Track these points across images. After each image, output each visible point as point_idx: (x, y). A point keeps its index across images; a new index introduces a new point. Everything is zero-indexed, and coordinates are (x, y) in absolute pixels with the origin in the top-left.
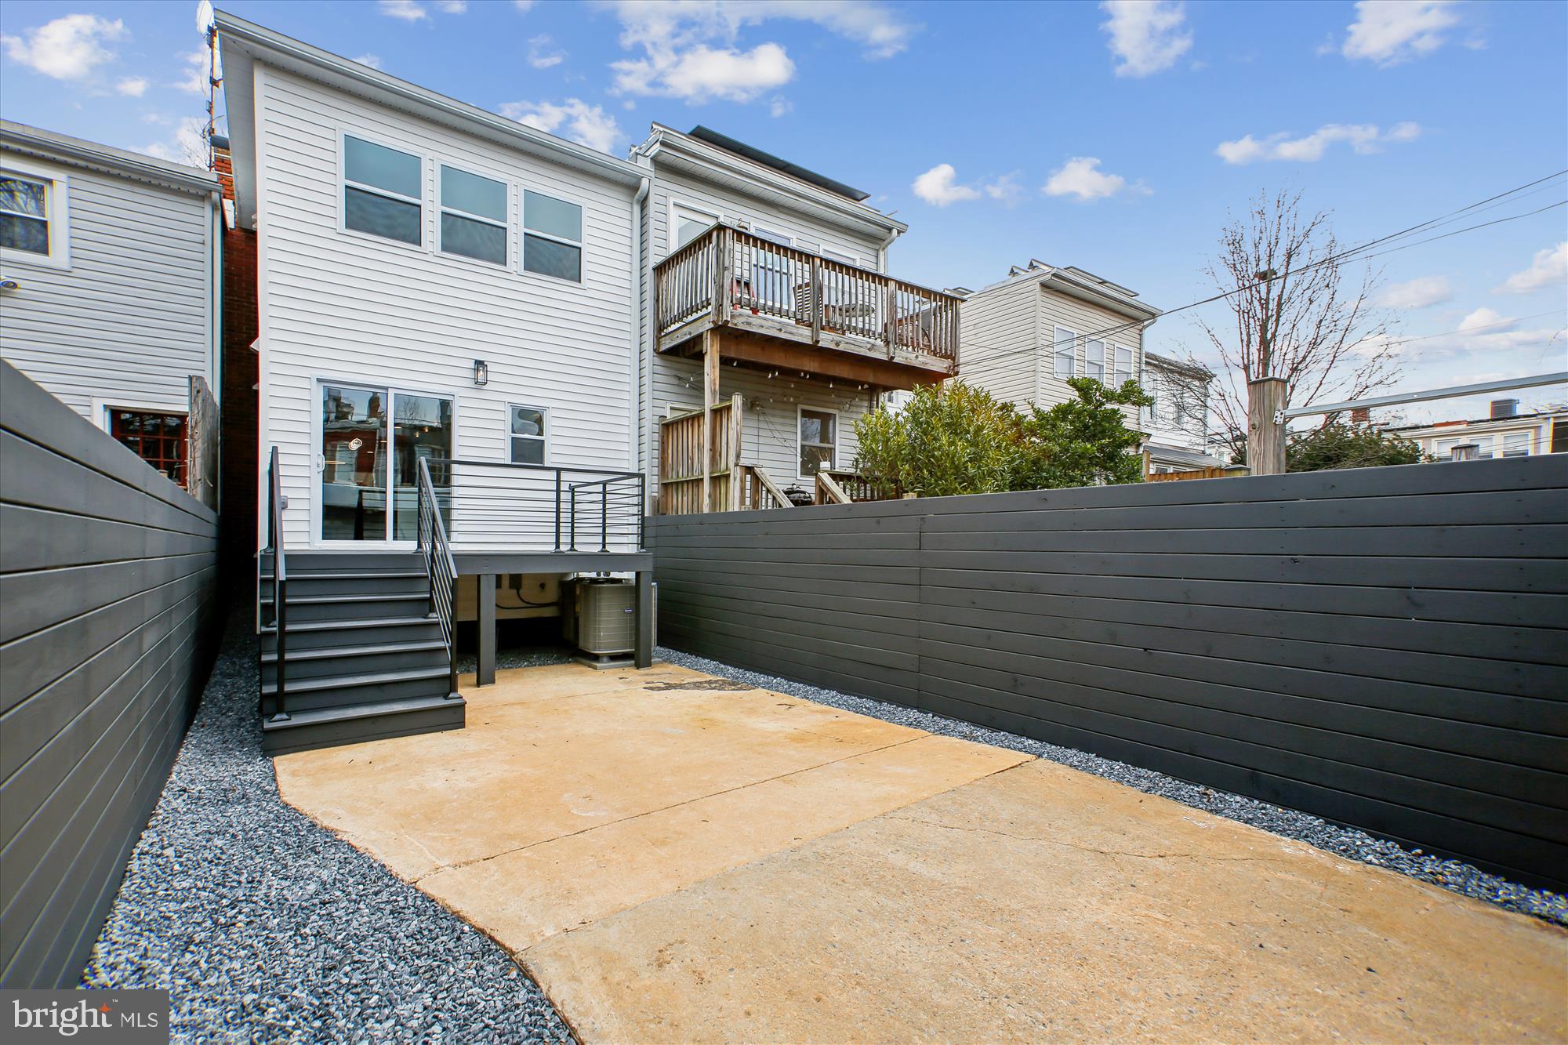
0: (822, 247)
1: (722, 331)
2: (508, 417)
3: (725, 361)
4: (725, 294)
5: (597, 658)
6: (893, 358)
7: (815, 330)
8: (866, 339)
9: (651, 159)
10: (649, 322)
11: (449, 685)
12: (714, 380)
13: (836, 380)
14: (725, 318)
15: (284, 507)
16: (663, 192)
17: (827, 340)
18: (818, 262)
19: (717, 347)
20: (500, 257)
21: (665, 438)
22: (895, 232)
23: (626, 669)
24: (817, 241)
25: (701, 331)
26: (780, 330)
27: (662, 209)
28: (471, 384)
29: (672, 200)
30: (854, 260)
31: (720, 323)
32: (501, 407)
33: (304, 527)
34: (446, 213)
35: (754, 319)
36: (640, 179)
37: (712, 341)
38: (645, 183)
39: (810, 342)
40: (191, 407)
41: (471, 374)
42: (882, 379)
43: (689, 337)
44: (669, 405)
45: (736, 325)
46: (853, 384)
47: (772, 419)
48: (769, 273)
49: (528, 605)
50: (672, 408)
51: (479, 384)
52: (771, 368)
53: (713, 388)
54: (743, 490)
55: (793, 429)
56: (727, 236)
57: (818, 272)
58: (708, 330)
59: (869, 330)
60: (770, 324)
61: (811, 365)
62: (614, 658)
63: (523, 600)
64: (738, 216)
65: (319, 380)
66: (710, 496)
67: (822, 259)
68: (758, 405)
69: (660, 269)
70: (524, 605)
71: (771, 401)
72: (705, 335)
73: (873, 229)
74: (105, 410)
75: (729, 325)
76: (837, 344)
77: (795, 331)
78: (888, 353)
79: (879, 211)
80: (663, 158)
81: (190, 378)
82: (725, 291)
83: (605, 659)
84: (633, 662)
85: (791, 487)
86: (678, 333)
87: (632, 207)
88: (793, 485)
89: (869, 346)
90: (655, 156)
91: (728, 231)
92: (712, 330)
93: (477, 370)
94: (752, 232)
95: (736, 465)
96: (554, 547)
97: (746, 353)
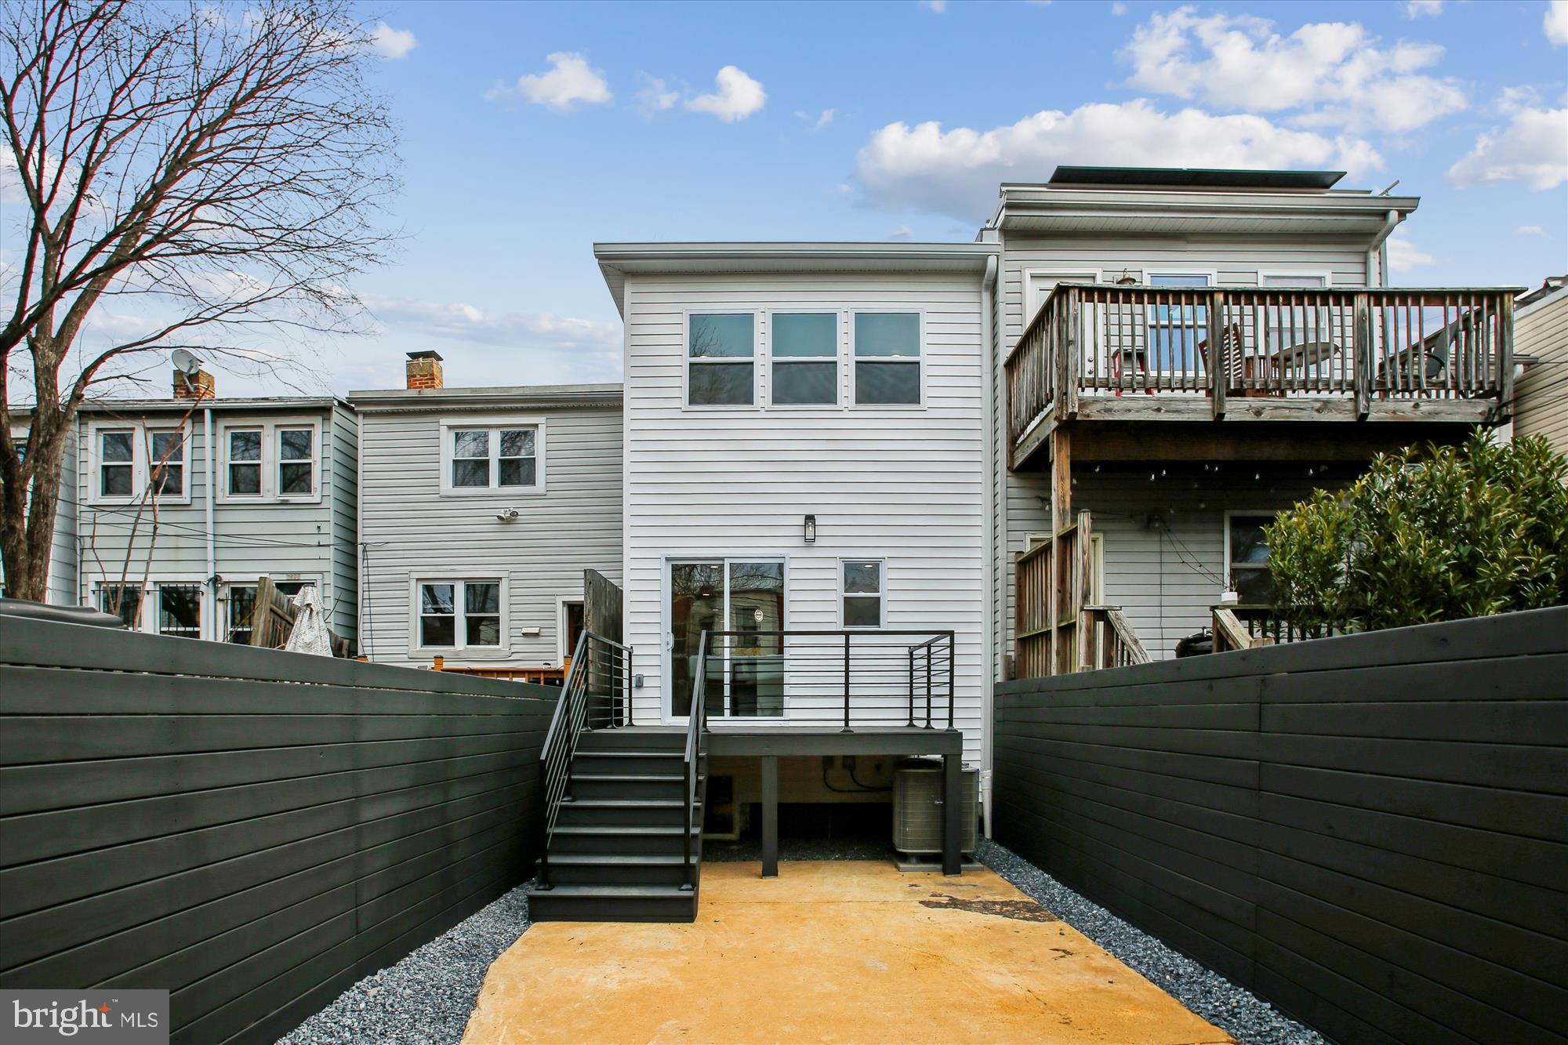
0: (1262, 273)
1: (1070, 427)
2: (839, 575)
3: (1077, 468)
4: (1070, 377)
5: (905, 858)
6: (1365, 416)
7: (1216, 399)
8: (1313, 394)
9: (999, 230)
10: (1002, 435)
11: (687, 876)
12: (1064, 496)
13: (1265, 466)
14: (1070, 411)
15: (640, 686)
16: (1016, 265)
17: (1237, 410)
18: (1220, 298)
19: (1066, 451)
20: (827, 395)
21: (1022, 579)
22: (1393, 216)
23: (932, 874)
24: (1253, 267)
25: (1047, 433)
26: (1159, 410)
27: (1015, 287)
28: (800, 542)
29: (1027, 273)
30: (1320, 278)
31: (1064, 418)
32: (832, 564)
33: (656, 704)
34: (777, 363)
35: (1116, 403)
36: (985, 259)
37: (1060, 443)
38: (992, 262)
39: (1209, 418)
40: (585, 598)
41: (799, 532)
42: (1352, 452)
43: (1037, 443)
44: (1029, 537)
45: (1088, 416)
46: (1300, 467)
47: (1181, 537)
48: (1164, 333)
49: (863, 789)
50: (1032, 540)
51: (810, 542)
52: (1156, 466)
53: (1061, 508)
54: (1091, 644)
55: (1217, 548)
56: (1071, 298)
57: (1221, 310)
58: (1053, 431)
59: (1317, 381)
60: (1142, 404)
61: (1221, 451)
62: (923, 859)
63: (856, 782)
64: (1121, 266)
65: (668, 559)
66: (1058, 654)
67: (1226, 293)
68: (1156, 520)
69: (1012, 364)
70: (860, 788)
71: (1172, 512)
72: (1051, 437)
73: (1351, 222)
74: (564, 606)
75: (1078, 418)
76: (1258, 413)
77: (1182, 407)
78: (1356, 410)
79: (1369, 192)
80: (1014, 223)
81: (585, 571)
82: (1070, 373)
83: (914, 860)
84: (939, 866)
85: (1200, 631)
86: (1028, 443)
87: (981, 297)
88: (1204, 628)
89: (1318, 405)
90: (1003, 225)
91: (1072, 292)
92: (1057, 429)
93: (805, 526)
94: (1147, 283)
95: (1082, 609)
96: (842, 724)
97: (1112, 451)
